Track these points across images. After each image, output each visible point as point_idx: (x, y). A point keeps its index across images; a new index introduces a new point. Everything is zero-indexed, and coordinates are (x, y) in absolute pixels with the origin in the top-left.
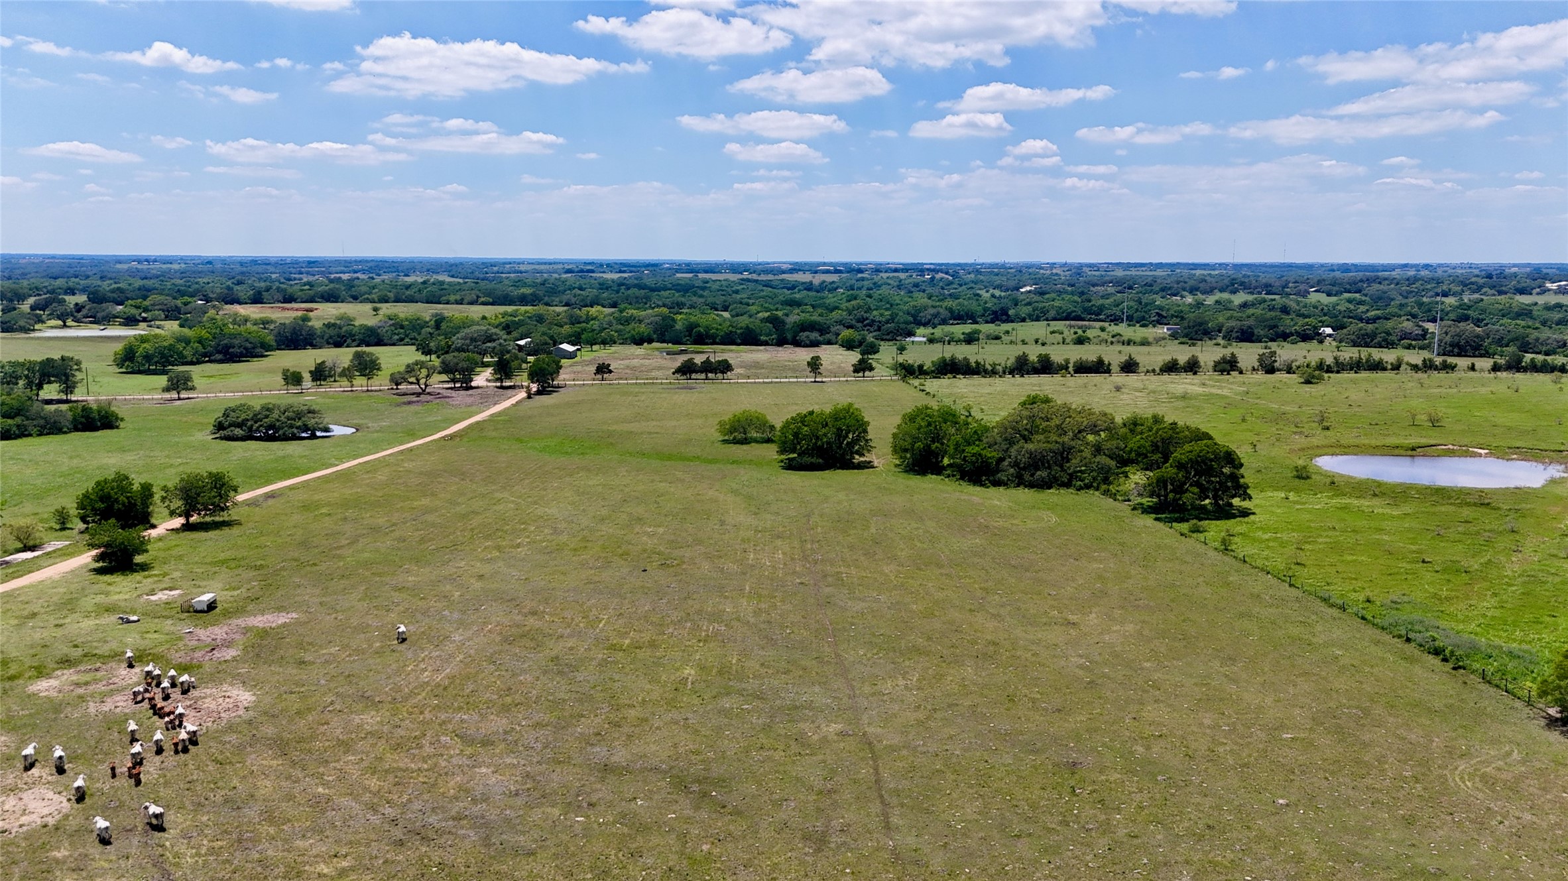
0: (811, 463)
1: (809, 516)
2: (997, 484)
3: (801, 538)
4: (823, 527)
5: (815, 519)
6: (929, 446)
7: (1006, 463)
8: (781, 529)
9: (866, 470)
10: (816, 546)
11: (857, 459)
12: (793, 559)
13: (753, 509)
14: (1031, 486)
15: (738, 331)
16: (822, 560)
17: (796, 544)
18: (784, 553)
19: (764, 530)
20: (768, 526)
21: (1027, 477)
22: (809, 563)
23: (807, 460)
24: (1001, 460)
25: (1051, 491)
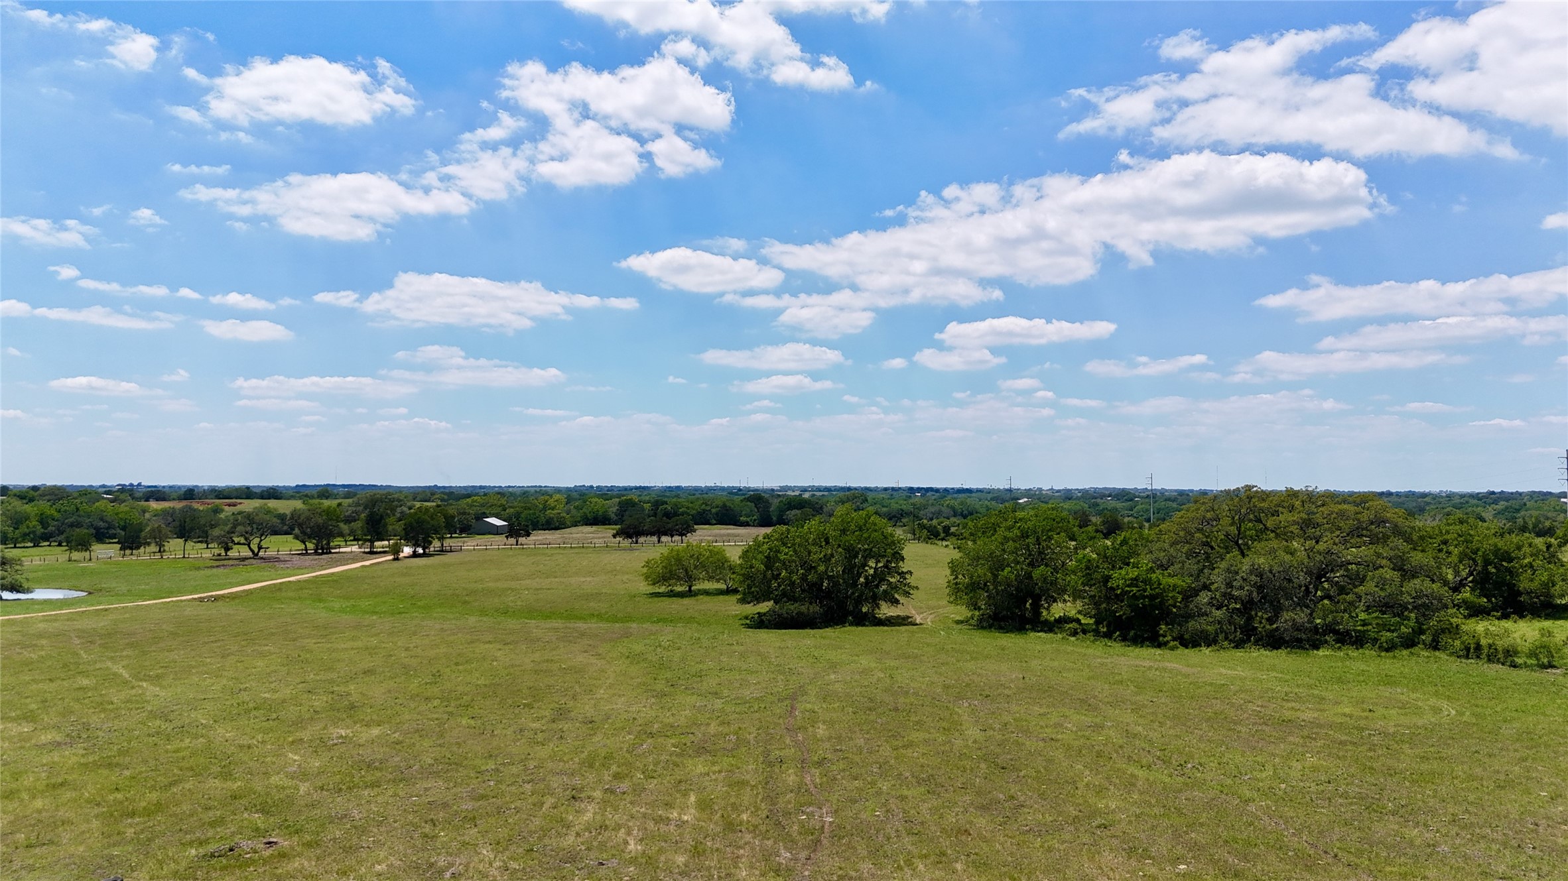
0: (800, 614)
1: (793, 697)
2: (1191, 642)
3: (766, 754)
4: (831, 723)
5: (809, 703)
6: (1029, 576)
7: (1204, 597)
8: (713, 728)
9: (903, 628)
10: (814, 776)
11: (886, 610)
12: (730, 826)
13: (660, 686)
14: (1274, 642)
15: (714, 511)
16: (838, 833)
17: (750, 770)
18: (704, 805)
19: (669, 730)
20: (682, 721)
21: (1261, 621)
22: (790, 843)
23: (792, 608)
24: (1189, 594)
25: (1321, 653)
